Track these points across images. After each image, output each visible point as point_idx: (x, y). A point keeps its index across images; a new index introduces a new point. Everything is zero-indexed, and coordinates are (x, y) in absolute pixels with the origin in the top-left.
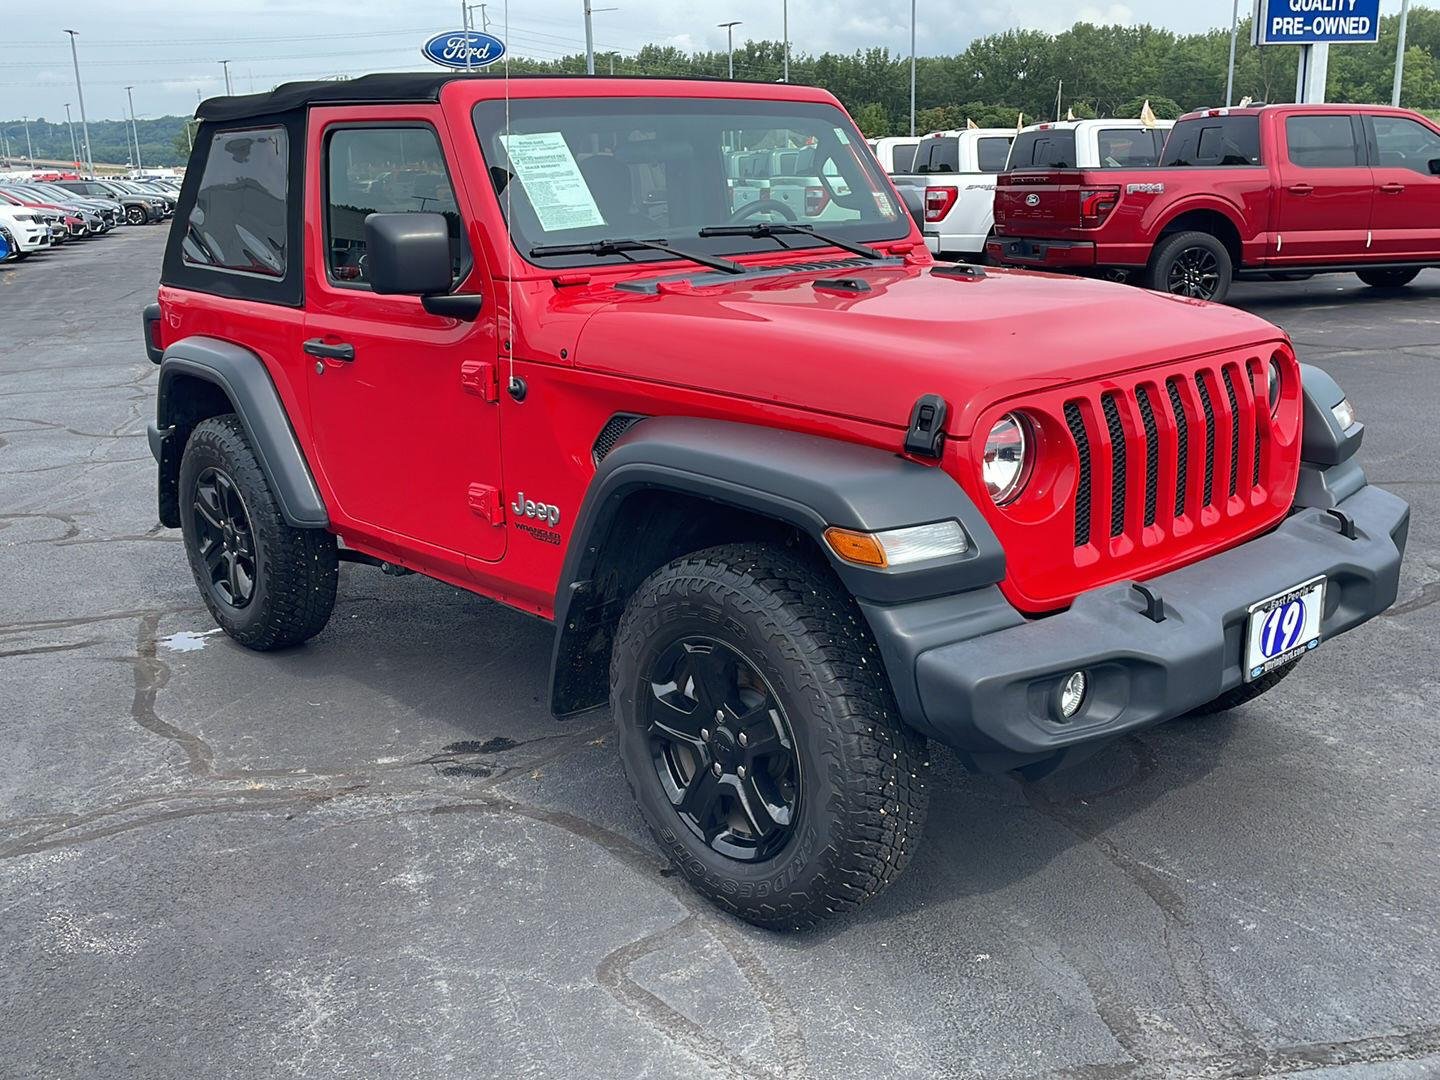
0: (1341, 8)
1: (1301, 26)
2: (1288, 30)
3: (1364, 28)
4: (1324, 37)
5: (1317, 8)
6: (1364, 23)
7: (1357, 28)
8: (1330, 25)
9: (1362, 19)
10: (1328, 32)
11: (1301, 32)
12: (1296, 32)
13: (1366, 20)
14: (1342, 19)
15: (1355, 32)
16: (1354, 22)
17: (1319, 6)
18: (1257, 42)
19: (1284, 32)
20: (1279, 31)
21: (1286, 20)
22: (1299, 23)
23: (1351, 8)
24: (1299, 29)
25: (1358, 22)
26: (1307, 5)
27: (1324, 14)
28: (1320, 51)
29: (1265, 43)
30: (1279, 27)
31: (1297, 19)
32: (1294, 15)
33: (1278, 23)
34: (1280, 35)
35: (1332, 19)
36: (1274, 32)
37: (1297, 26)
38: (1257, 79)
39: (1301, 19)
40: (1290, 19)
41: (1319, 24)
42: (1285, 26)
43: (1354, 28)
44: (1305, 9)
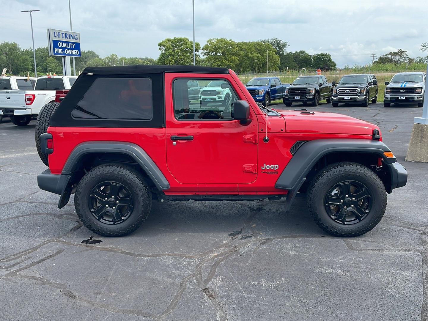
0: (71, 47)
1: (62, 51)
2: (59, 52)
3: (78, 53)
4: (68, 55)
5: (65, 47)
6: (77, 52)
7: (76, 53)
8: (69, 52)
9: (77, 51)
10: (69, 53)
11: (62, 53)
12: (61, 53)
13: (78, 51)
14: (72, 50)
15: (76, 54)
16: (75, 51)
17: (66, 46)
18: (51, 55)
19: (58, 53)
20: (57, 52)
21: (58, 49)
22: (61, 50)
23: (74, 48)
24: (62, 52)
25: (76, 51)
26: (63, 46)
27: (67, 49)
28: (68, 58)
29: (54, 55)
30: (57, 51)
31: (61, 49)
32: (60, 48)
33: (56, 50)
34: (57, 53)
35: (69, 50)
36: (56, 52)
37: (61, 51)
38: (6, 63)
39: (62, 49)
40: (59, 49)
41: (66, 51)
42: (58, 51)
43: (75, 53)
44: (63, 47)
